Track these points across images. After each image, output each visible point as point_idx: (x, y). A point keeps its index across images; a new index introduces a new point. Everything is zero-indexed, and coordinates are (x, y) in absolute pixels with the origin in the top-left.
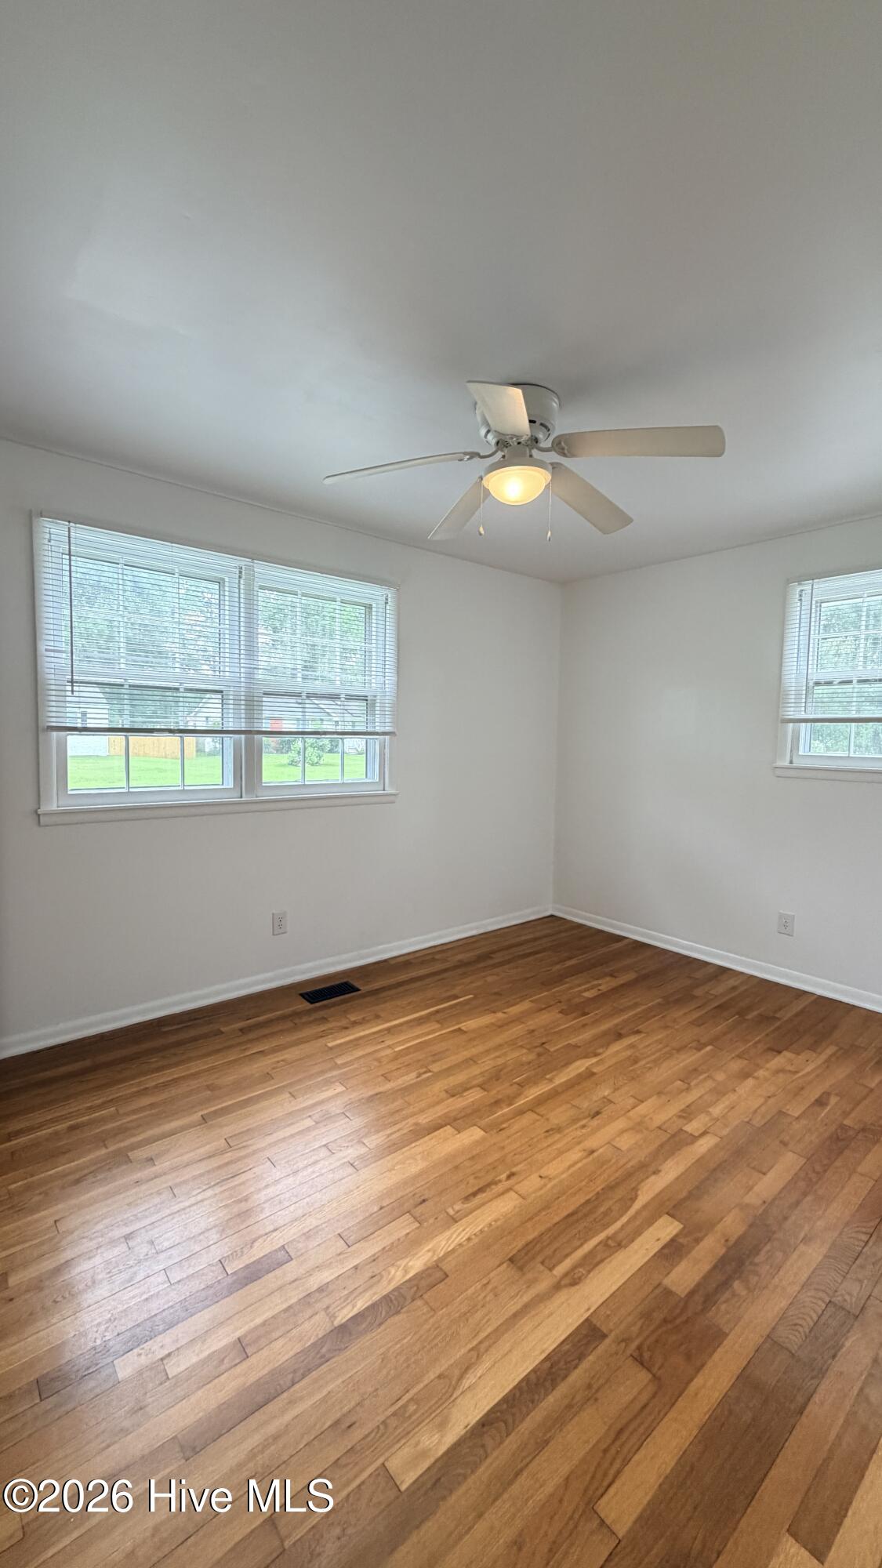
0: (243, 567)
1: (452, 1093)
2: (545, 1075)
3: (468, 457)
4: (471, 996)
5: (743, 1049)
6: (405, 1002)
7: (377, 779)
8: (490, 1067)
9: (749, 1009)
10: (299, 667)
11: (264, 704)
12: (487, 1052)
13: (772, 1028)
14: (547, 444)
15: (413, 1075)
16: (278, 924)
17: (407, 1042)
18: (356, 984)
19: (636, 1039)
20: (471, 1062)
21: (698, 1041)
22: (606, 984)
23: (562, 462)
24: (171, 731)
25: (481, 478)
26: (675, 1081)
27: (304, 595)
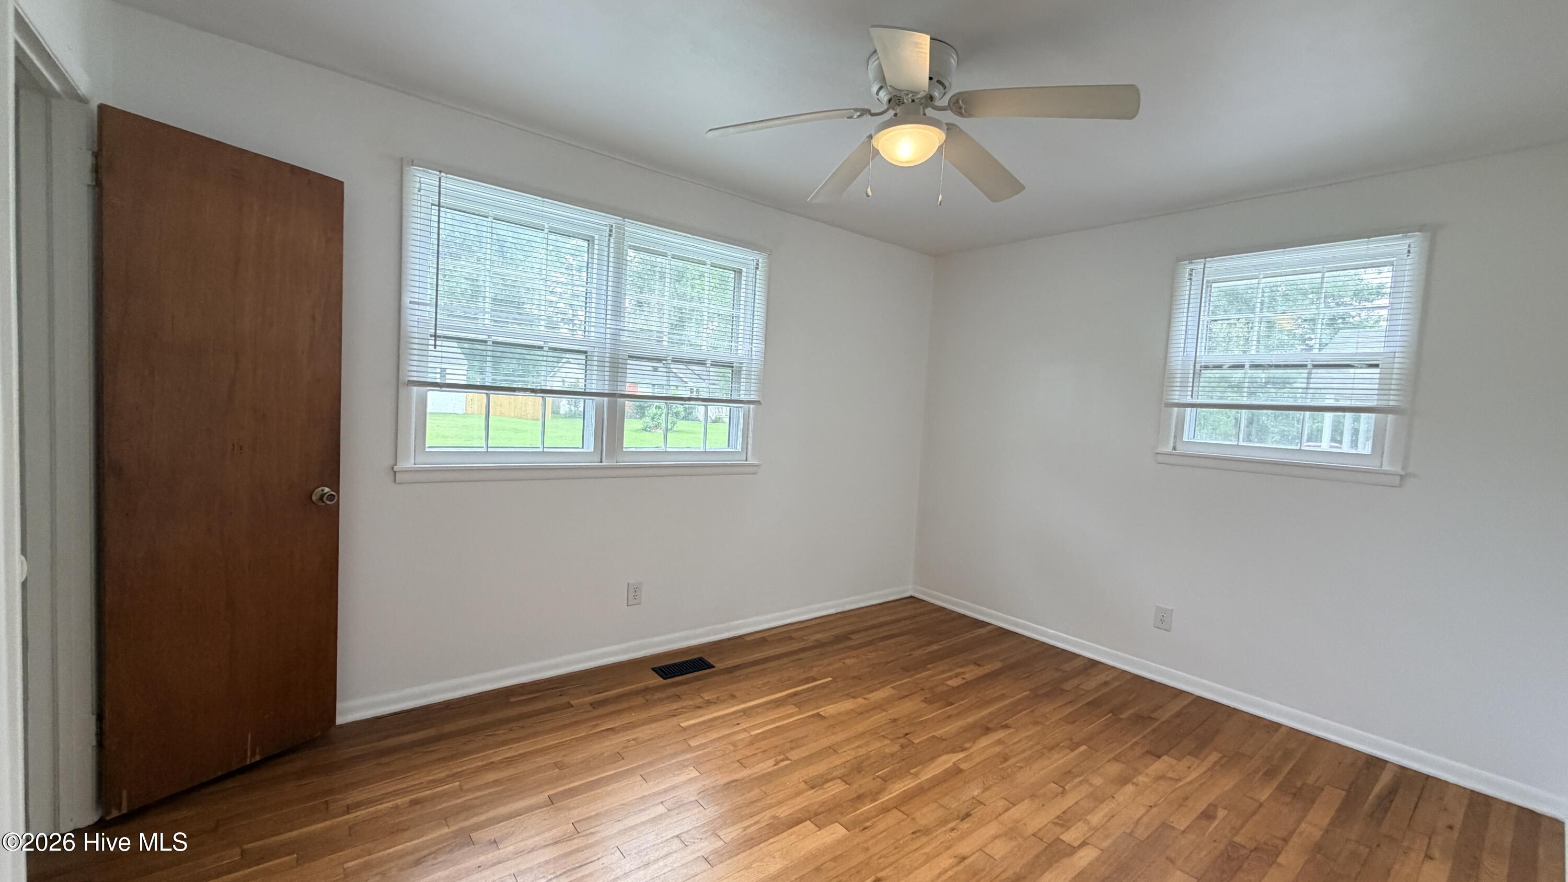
0: (614, 225)
1: (814, 784)
2: (910, 769)
3: (858, 114)
4: (830, 679)
5: (1119, 751)
6: (760, 683)
7: (739, 448)
8: (852, 757)
9: (1124, 706)
10: (665, 330)
11: (628, 366)
12: (848, 740)
13: (1149, 730)
14: (944, 102)
15: (772, 762)
16: (634, 594)
17: (765, 726)
18: (711, 661)
19: (1003, 735)
20: (831, 751)
21: (1071, 740)
22: (971, 672)
23: (957, 124)
24: (533, 391)
25: (871, 137)
26: (1049, 783)
27: (674, 257)
